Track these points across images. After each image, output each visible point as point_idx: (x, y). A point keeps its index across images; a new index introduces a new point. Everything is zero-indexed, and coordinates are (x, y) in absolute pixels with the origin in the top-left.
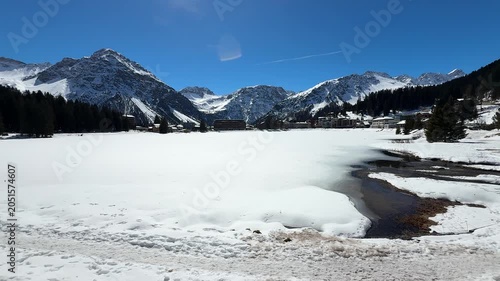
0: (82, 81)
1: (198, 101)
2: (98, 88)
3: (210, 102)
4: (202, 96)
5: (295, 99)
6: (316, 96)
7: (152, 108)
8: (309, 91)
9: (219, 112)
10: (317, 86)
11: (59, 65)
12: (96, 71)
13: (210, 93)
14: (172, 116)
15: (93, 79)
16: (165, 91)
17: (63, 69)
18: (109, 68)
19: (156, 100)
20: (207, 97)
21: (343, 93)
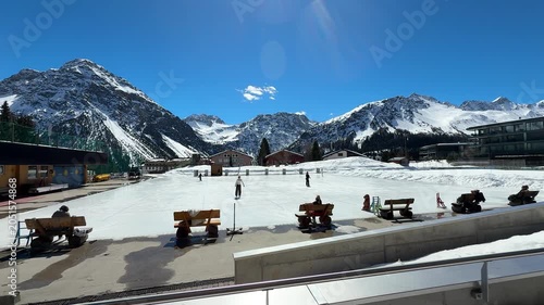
0: (35, 97)
1: (203, 130)
2: (56, 106)
3: (219, 131)
4: (210, 125)
5: (330, 126)
6: (358, 120)
7: (135, 135)
8: (348, 115)
9: (230, 143)
10: (357, 109)
11: (14, 79)
12: (60, 85)
13: (220, 121)
14: (164, 145)
15: (53, 95)
16: (157, 114)
17: (18, 83)
18: (80, 81)
19: (142, 125)
20: (216, 126)
21: (392, 118)
